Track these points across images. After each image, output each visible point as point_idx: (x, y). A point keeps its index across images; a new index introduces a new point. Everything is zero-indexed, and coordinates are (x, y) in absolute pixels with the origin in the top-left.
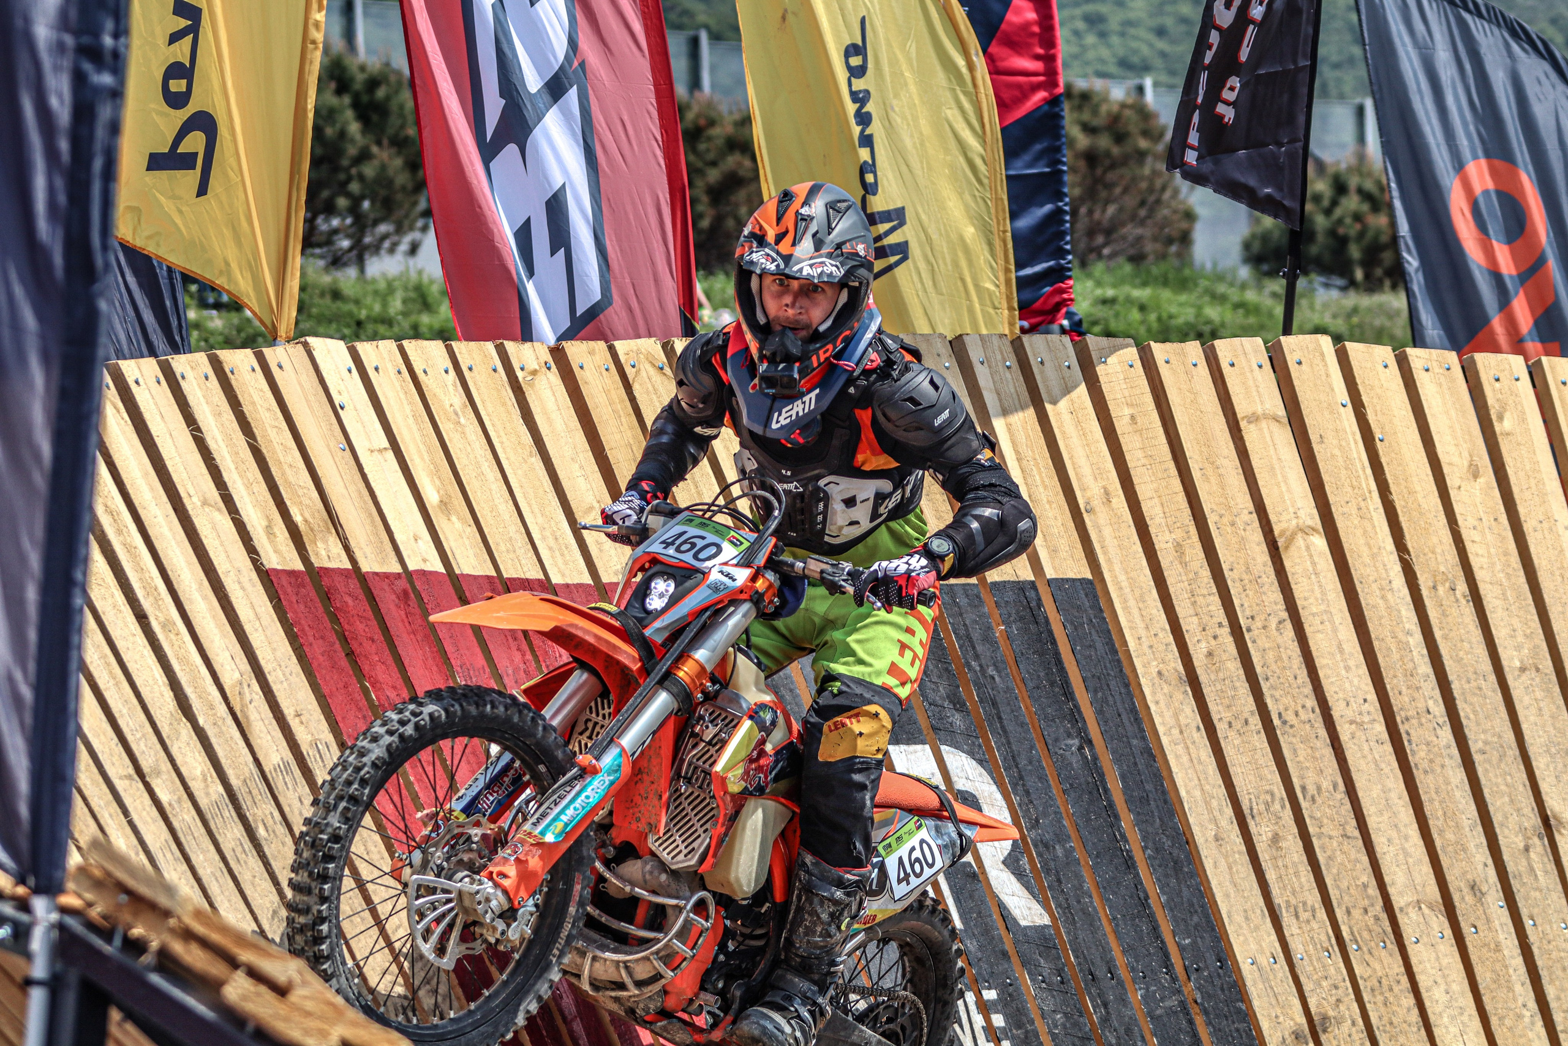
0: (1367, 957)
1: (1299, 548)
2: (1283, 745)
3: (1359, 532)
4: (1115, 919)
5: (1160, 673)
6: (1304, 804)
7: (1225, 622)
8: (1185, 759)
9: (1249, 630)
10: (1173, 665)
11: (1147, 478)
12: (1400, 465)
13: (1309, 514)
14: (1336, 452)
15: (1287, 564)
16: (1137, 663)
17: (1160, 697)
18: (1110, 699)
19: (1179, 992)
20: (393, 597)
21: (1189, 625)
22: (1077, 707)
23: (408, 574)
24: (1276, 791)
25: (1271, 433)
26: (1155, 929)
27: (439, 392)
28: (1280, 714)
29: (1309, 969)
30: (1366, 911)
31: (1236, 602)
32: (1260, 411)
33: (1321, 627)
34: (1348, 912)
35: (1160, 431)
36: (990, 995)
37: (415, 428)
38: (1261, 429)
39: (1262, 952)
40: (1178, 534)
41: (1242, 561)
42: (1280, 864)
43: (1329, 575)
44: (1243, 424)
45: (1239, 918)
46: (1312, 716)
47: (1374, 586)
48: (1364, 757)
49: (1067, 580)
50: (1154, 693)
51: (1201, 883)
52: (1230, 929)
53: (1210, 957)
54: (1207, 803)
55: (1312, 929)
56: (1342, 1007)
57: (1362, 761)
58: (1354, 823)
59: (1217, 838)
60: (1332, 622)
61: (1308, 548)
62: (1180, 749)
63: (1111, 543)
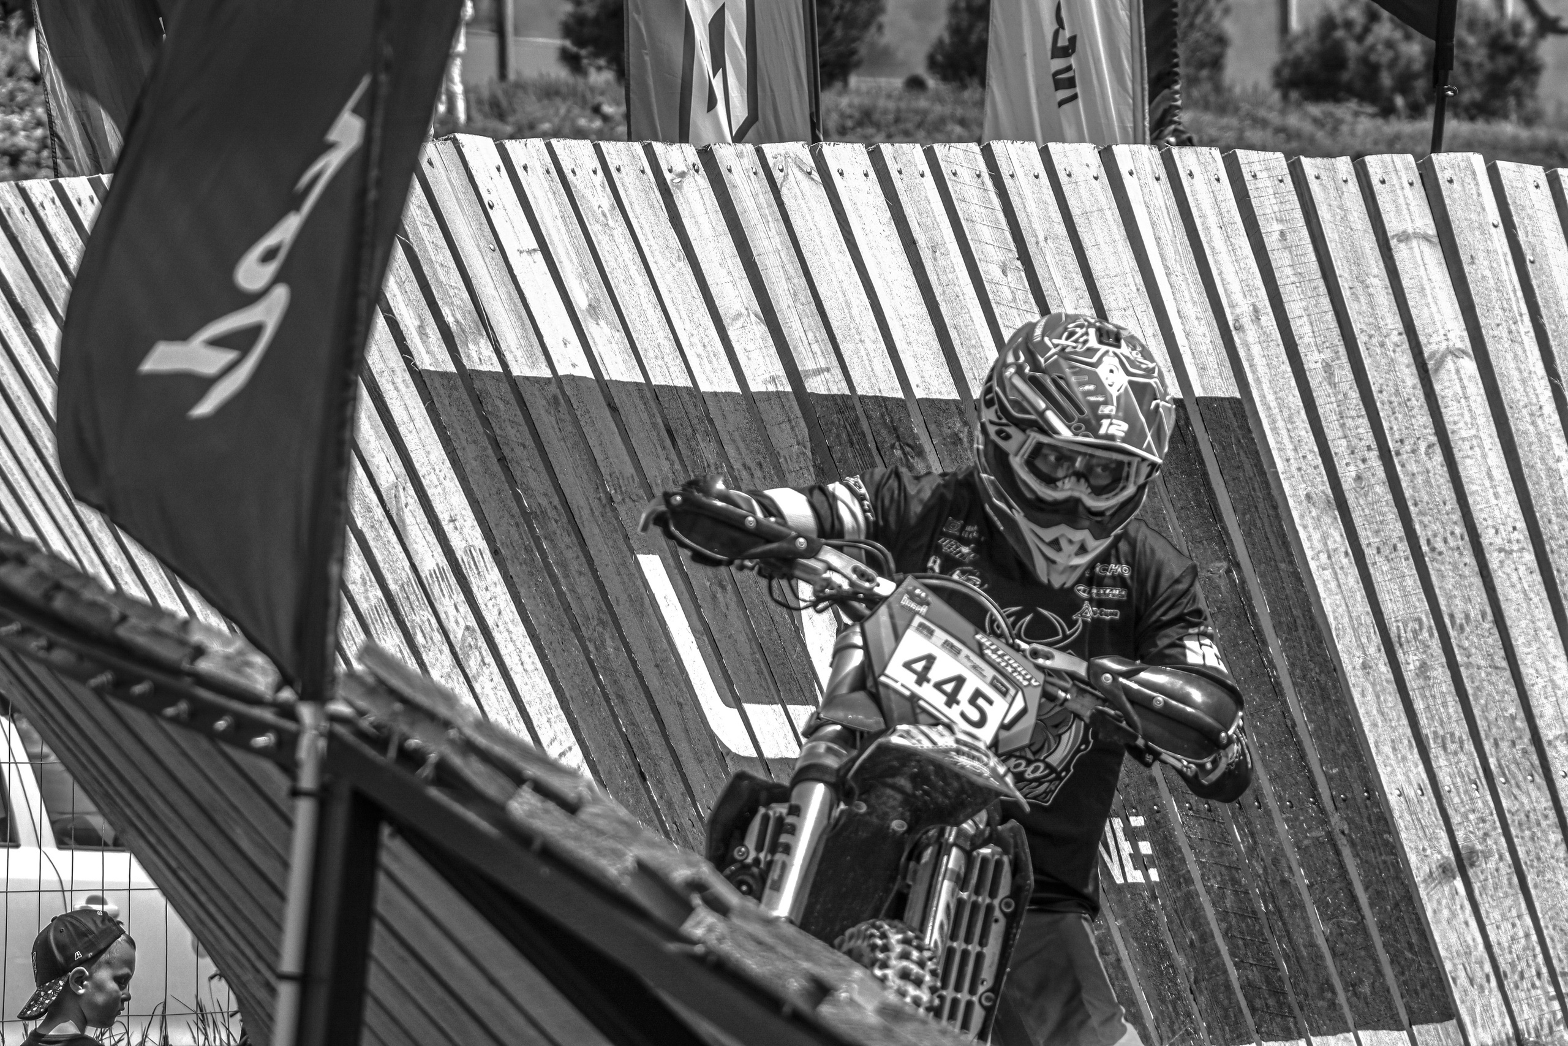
0: (1515, 791)
1: (1449, 371)
2: (1431, 572)
3: (1509, 356)
4: (1262, 746)
5: (1308, 497)
6: (1452, 633)
7: (1374, 446)
8: (1333, 585)
9: (1398, 454)
10: (1321, 488)
11: (1296, 296)
12: (1550, 288)
13: (1459, 336)
14: (1487, 273)
15: (1437, 387)
16: (1286, 486)
17: (1309, 522)
18: (1258, 521)
19: (1325, 822)
20: (544, 402)
21: (1338, 447)
22: (1225, 528)
23: (557, 379)
24: (1424, 619)
25: (1422, 252)
26: (1303, 757)
27: (588, 193)
28: (1428, 541)
29: (1456, 800)
30: (1514, 744)
31: (1385, 425)
32: (1410, 231)
33: (1470, 453)
34: (1496, 744)
35: (1310, 248)
36: (1138, 821)
37: (563, 230)
38: (1411, 249)
39: (1410, 783)
40: (1327, 355)
41: (1391, 383)
42: (1428, 694)
43: (1479, 399)
44: (1393, 243)
45: (1387, 749)
46: (1460, 543)
47: (1525, 412)
48: (1513, 586)
49: (1216, 399)
50: (1302, 517)
51: (1348, 712)
52: (1378, 760)
53: (1357, 787)
54: (1354, 629)
55: (1460, 761)
56: (1489, 842)
57: (1511, 591)
58: (1502, 653)
59: (1365, 666)
60: (1481, 447)
61: (1458, 371)
62: (1328, 574)
63: (1260, 362)
